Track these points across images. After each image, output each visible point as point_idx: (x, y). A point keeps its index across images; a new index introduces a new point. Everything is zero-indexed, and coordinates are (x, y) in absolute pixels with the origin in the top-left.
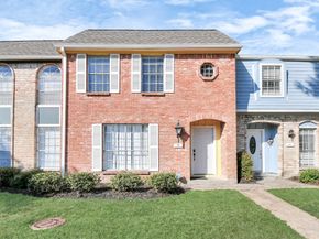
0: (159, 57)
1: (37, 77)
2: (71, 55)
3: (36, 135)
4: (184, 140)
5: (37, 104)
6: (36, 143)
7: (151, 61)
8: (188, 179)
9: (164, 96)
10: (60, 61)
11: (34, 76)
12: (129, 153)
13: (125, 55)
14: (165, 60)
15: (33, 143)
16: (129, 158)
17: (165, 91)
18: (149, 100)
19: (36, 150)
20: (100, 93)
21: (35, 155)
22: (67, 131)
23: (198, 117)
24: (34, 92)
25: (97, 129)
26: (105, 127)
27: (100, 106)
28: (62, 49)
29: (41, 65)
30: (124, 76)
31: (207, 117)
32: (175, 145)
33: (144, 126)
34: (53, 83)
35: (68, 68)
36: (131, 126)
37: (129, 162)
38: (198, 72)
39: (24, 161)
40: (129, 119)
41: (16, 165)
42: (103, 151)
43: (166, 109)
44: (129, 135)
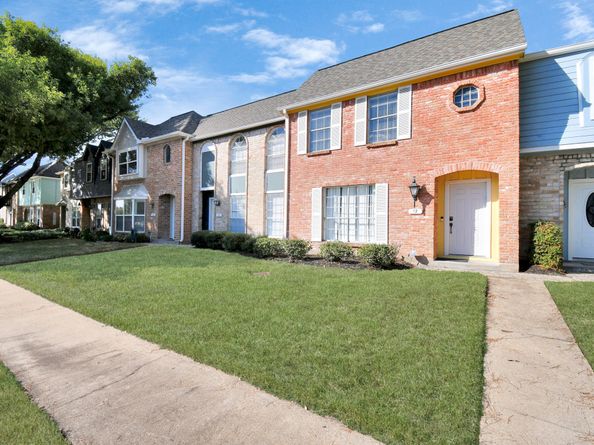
0: (391, 92)
1: (266, 142)
2: (293, 115)
3: (265, 201)
4: (425, 204)
5: (266, 170)
6: (265, 210)
7: (382, 101)
8: (430, 259)
9: (396, 144)
10: (283, 122)
11: (263, 141)
12: (353, 221)
13: (348, 101)
14: (399, 95)
15: (262, 210)
16: (352, 228)
17: (399, 137)
18: (377, 152)
19: (265, 218)
20: (320, 151)
21: (264, 223)
22: (289, 196)
23: (448, 169)
24: (263, 158)
25: (316, 194)
26: (326, 190)
27: (320, 167)
28: (285, 112)
29: (269, 129)
30: (347, 127)
31: (463, 168)
32: (411, 211)
33: (371, 187)
34: (279, 146)
35: (290, 129)
36: (355, 188)
37: (352, 232)
38: (449, 101)
39: (255, 228)
40: (352, 180)
41: (249, 232)
42: (323, 219)
43: (400, 162)
44: (352, 199)
